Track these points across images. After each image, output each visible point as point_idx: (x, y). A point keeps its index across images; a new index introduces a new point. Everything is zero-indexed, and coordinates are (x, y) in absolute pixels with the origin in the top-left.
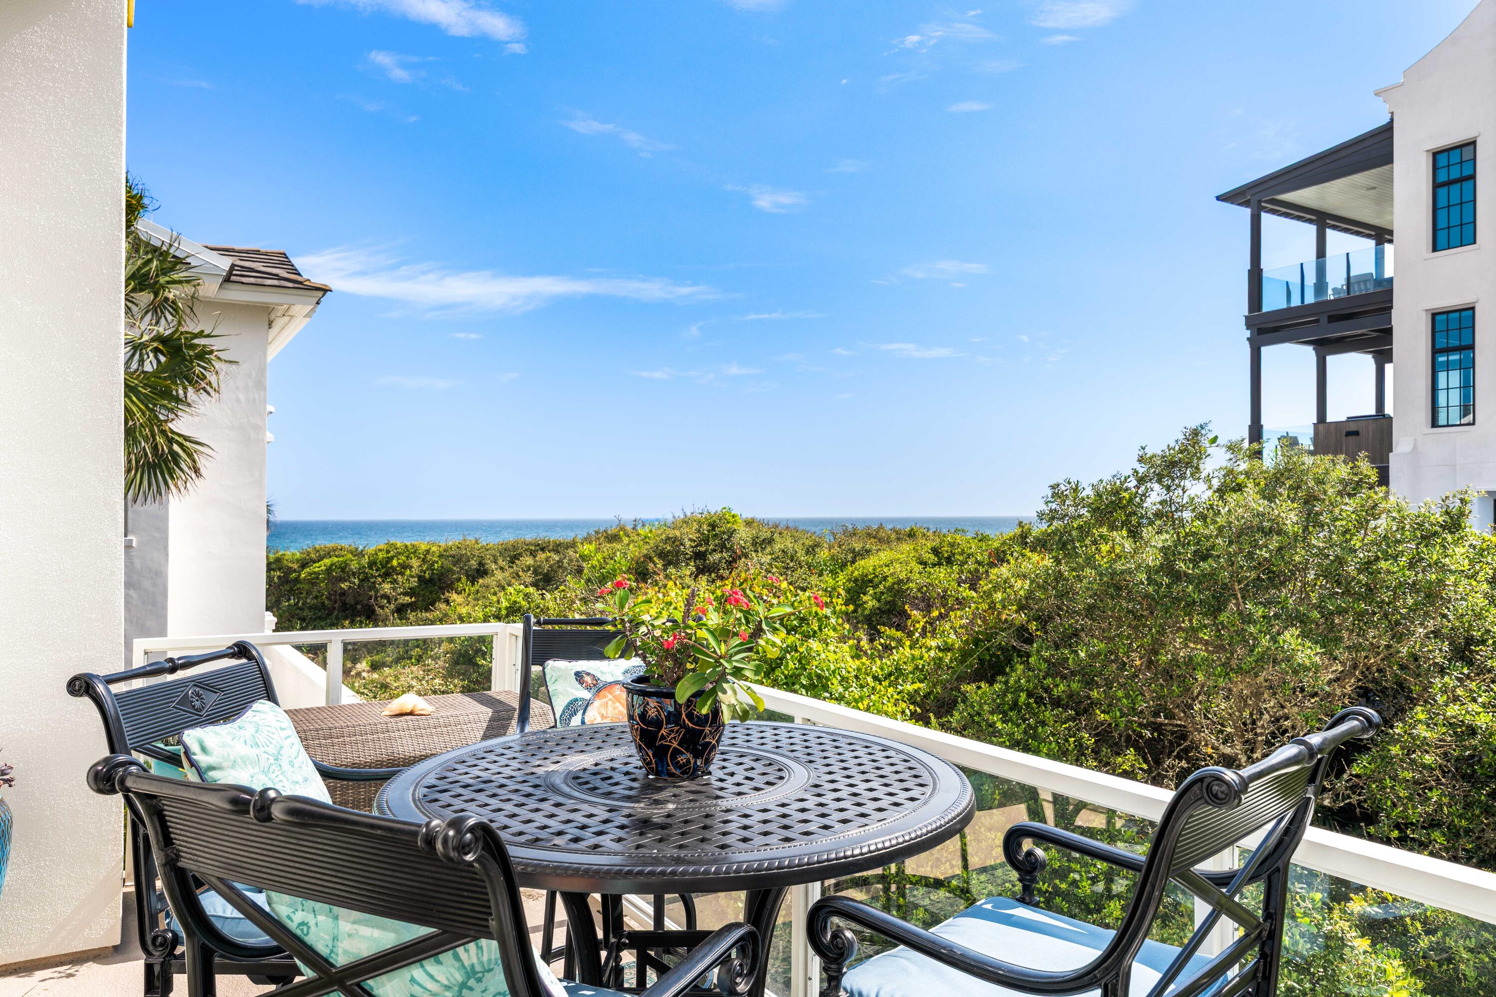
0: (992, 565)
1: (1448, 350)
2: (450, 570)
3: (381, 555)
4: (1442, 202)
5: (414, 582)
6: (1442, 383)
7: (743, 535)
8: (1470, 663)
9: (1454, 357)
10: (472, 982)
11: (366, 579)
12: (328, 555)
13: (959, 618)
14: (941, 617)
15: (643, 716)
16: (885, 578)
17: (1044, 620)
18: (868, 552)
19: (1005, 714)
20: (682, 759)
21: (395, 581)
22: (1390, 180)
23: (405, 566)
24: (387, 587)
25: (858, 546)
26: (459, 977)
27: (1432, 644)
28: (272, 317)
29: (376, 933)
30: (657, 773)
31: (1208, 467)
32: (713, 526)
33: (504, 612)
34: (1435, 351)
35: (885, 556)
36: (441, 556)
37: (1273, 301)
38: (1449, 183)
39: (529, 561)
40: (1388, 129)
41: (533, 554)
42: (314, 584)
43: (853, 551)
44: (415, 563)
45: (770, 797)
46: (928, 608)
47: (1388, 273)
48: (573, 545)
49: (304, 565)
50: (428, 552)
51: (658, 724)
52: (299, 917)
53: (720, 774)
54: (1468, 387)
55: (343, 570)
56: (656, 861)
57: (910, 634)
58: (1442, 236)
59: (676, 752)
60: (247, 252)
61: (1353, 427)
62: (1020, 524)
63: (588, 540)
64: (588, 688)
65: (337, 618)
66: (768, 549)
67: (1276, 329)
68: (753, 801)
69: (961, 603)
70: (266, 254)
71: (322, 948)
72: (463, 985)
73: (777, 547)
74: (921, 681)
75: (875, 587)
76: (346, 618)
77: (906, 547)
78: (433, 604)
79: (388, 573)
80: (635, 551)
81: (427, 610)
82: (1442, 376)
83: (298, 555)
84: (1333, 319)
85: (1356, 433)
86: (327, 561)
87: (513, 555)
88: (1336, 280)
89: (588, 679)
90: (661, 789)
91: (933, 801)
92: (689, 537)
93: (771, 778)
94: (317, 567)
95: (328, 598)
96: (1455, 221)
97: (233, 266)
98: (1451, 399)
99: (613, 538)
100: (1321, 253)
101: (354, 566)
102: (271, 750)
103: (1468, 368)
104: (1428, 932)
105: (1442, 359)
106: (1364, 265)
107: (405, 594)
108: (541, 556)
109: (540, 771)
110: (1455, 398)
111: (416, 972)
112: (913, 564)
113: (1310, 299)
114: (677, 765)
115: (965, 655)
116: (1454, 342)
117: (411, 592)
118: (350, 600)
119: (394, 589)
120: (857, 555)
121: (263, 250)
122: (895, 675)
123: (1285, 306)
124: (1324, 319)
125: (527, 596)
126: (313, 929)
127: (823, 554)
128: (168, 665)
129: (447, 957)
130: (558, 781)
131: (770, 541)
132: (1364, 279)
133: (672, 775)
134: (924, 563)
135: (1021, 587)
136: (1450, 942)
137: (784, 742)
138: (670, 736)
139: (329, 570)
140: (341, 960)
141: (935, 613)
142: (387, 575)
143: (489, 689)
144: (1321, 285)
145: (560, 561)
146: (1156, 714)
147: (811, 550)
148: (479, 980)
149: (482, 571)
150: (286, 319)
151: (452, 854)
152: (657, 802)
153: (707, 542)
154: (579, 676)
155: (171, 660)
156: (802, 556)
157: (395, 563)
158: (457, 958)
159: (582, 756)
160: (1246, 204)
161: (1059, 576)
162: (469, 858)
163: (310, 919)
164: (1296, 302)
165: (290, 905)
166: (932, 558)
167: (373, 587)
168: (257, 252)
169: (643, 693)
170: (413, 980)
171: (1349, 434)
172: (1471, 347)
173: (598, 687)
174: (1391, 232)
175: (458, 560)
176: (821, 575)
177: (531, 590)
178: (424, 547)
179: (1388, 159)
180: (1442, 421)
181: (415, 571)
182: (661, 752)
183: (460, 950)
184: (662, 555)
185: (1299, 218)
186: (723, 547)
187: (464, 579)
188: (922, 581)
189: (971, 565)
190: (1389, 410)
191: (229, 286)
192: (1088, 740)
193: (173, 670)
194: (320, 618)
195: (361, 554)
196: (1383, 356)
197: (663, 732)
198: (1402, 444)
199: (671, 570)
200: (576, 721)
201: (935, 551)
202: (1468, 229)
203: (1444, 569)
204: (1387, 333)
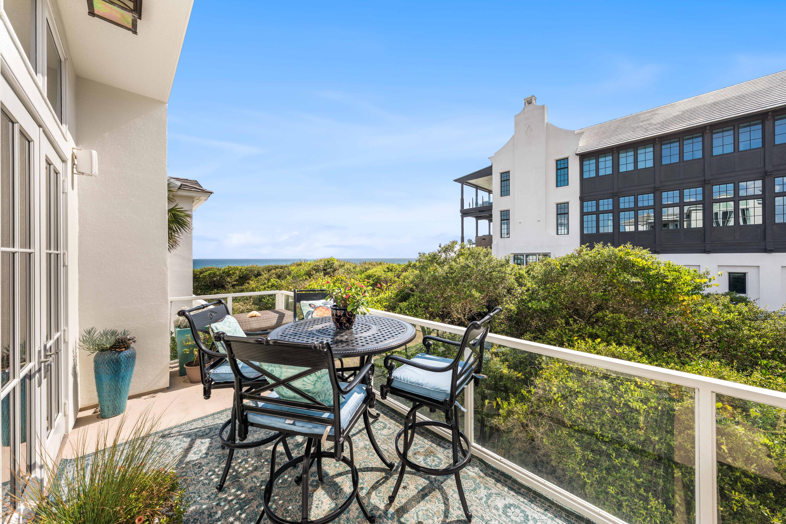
0: (402, 272)
1: (504, 220)
2: (249, 274)
3: (226, 270)
4: (503, 185)
5: (237, 278)
6: (503, 228)
7: (336, 264)
8: (511, 294)
9: (505, 221)
10: (319, 380)
11: (222, 277)
12: (209, 270)
13: (395, 286)
14: (390, 285)
15: (336, 315)
16: (375, 275)
17: (417, 286)
18: (370, 268)
19: (409, 310)
20: (346, 325)
21: (231, 277)
22: (492, 179)
23: (234, 273)
24: (229, 279)
25: (367, 267)
26: (316, 379)
27: (504, 290)
28: (194, 200)
29: (293, 370)
30: (340, 329)
31: (456, 249)
32: (328, 262)
33: (270, 286)
34: (502, 220)
35: (375, 269)
36: (245, 270)
37: (466, 207)
38: (504, 181)
39: (274, 271)
40: (491, 167)
41: (275, 269)
42: (205, 279)
43: (366, 268)
44: (237, 272)
45: (369, 333)
46: (387, 284)
47: (491, 201)
48: (286, 266)
49: (201, 273)
50: (241, 269)
51: (340, 317)
52: (270, 368)
53: (355, 328)
54: (508, 229)
55: (214, 274)
56: (348, 350)
57: (383, 290)
58: (503, 193)
59: (345, 323)
60: (184, 180)
61: (484, 238)
62: (409, 262)
63: (291, 265)
64: (313, 308)
65: (212, 289)
66: (343, 268)
67: (467, 214)
68: (365, 334)
69: (395, 282)
70: (190, 181)
71: (277, 376)
72: (317, 381)
73: (346, 267)
74: (387, 302)
75: (373, 278)
76: (215, 289)
77: (380, 267)
78: (243, 284)
79: (229, 275)
80: (306, 269)
81: (242, 286)
82: (503, 226)
83: (199, 270)
84: (480, 211)
85: (485, 239)
86: (209, 272)
87: (269, 270)
88: (480, 202)
89: (313, 306)
90: (342, 333)
91: (408, 332)
92: (322, 265)
93: (368, 329)
94: (205, 274)
95: (210, 283)
96: (506, 190)
97: (181, 185)
98: (504, 231)
99: (300, 265)
100: (477, 196)
101: (218, 273)
102: (234, 328)
103: (508, 224)
104: (503, 356)
105: (503, 222)
106: (486, 199)
107: (235, 281)
108: (277, 270)
109: (309, 330)
110: (506, 232)
111: (305, 379)
112: (382, 272)
113: (474, 207)
114: (345, 327)
115: (397, 295)
116: (505, 218)
117: (237, 281)
118: (216, 283)
119: (231, 280)
120: (367, 269)
121: (189, 179)
122: (379, 301)
123: (469, 208)
124: (478, 212)
125: (277, 281)
126: (275, 371)
127: (358, 269)
128: (202, 307)
129: (313, 375)
130: (315, 332)
131: (343, 266)
132: (486, 202)
133: (344, 329)
134: (385, 271)
135: (411, 278)
136: (508, 357)
137: (368, 320)
138: (343, 320)
139: (210, 274)
140: (283, 378)
141: (389, 284)
142: (228, 276)
143: (275, 308)
144: (477, 203)
145: (283, 272)
146: (443, 308)
147: (354, 268)
148: (320, 379)
149: (259, 274)
150: (198, 200)
151: (321, 349)
152: (342, 336)
153: (327, 266)
154: (310, 305)
155: (203, 305)
156: (352, 269)
157: (231, 272)
158: (316, 374)
159: (317, 326)
160: (460, 182)
161: (421, 276)
162: (325, 350)
163: (274, 369)
164: (471, 207)
165: (268, 366)
166: (387, 270)
167: (224, 279)
168: (187, 180)
169: (336, 309)
170: (304, 381)
171: (483, 239)
172: (509, 219)
173: (315, 308)
174: (492, 191)
175: (251, 271)
176: (357, 274)
177: (277, 280)
178: (240, 268)
179: (491, 174)
180: (503, 237)
181: (238, 274)
182: (341, 324)
183: (316, 373)
184: (314, 270)
185: (472, 187)
186: (331, 267)
187: (253, 277)
188: (385, 276)
189: (397, 272)
190: (491, 234)
191: (180, 190)
192: (428, 315)
193: (203, 308)
194: (207, 289)
195: (220, 270)
196: (490, 221)
197: (342, 319)
198: (494, 242)
199: (318, 274)
200: (310, 317)
201: (388, 268)
202: (508, 192)
203: (505, 273)
204: (491, 215)
